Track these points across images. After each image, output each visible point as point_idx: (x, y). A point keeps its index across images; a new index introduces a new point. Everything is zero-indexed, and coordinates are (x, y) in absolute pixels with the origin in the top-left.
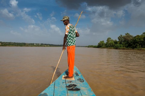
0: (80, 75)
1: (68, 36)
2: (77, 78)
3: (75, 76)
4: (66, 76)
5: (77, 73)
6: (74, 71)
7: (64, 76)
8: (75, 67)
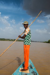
0: (34, 67)
1: (27, 37)
2: (32, 70)
3: (30, 69)
4: (23, 68)
5: (31, 66)
6: (29, 64)
7: (20, 69)
8: (30, 60)
